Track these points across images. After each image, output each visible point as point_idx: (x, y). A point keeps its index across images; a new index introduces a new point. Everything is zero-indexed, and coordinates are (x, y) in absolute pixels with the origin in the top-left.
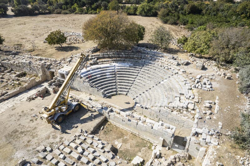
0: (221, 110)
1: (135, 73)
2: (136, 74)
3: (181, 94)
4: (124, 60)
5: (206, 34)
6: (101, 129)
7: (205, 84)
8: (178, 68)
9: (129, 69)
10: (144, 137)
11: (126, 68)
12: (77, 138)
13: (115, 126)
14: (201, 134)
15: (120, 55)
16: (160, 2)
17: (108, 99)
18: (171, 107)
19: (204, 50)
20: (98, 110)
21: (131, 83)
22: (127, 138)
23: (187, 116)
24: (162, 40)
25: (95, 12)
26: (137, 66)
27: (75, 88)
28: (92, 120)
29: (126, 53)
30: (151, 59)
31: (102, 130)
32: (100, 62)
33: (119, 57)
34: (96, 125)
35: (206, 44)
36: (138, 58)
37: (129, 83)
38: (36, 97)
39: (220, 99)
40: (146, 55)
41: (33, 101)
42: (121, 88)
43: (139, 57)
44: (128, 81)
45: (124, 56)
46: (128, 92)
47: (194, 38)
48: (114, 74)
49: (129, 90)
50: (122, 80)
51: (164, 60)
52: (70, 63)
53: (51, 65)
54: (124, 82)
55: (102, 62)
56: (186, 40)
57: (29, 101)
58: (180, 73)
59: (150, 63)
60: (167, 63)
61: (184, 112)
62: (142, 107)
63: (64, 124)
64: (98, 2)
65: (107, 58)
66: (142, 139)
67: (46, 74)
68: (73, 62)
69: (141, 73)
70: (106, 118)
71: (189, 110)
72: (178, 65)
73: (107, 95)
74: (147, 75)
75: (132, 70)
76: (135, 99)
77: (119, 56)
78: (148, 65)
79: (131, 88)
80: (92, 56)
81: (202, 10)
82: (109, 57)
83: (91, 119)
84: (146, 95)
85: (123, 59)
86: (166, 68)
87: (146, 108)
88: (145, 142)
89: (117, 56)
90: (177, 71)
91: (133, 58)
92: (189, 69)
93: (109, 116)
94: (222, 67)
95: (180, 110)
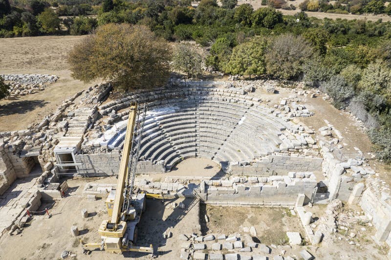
0: (343, 134)
1: (191, 119)
2: (193, 121)
3: (282, 130)
4: (161, 104)
6: (207, 220)
7: (297, 109)
8: (248, 97)
9: (178, 116)
10: (273, 204)
11: (171, 115)
12: (191, 251)
13: (221, 208)
14: (350, 168)
15: (150, 97)
16: (126, 9)
17: (173, 172)
18: (284, 150)
21: (193, 136)
22: (252, 217)
23: (311, 154)
25: (10, 32)
26: (186, 108)
27: (99, 174)
28: (185, 214)
29: (157, 92)
30: (201, 93)
31: (209, 221)
32: (123, 116)
33: (148, 101)
34: (198, 217)
36: (179, 96)
37: (189, 137)
38: (29, 220)
39: (331, 122)
40: (190, 89)
41: (26, 230)
42: (182, 148)
43: (181, 93)
44: (187, 135)
45: (156, 96)
46: (196, 150)
48: (158, 128)
49: (197, 148)
50: (175, 135)
51: (221, 90)
52: (67, 130)
53: (23, 144)
54: (182, 138)
55: (127, 114)
57: (19, 233)
58: (256, 103)
59: (204, 99)
60: (229, 94)
61: (303, 151)
63: (143, 240)
66: (271, 208)
67: (13, 166)
68: (73, 127)
69: (199, 116)
70: (201, 200)
71: (310, 145)
72: (245, 93)
73: (168, 165)
74: (210, 117)
75: (183, 115)
76: (214, 157)
77: (147, 99)
78: (203, 103)
79: (198, 143)
80: (104, 108)
81: (192, 18)
83: (180, 212)
84: (227, 146)
85: (156, 102)
86: (232, 101)
87: (247, 164)
88: (278, 210)
89: (145, 99)
90: (251, 103)
91: (171, 97)
92: (262, 96)
93: (207, 195)
94: (286, 86)
95: (298, 149)
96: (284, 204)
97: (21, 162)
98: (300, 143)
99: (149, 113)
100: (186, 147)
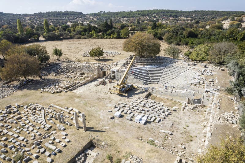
0: (219, 82)
1: (161, 71)
2: (162, 72)
3: (194, 78)
4: (152, 64)
5: (205, 47)
7: (208, 73)
8: (189, 66)
9: (157, 69)
11: (154, 68)
12: (138, 99)
13: (156, 97)
14: (210, 91)
15: (149, 61)
16: (162, 29)
17: (146, 85)
18: (190, 84)
19: (205, 57)
21: (159, 77)
23: (200, 87)
24: (174, 53)
25: (110, 37)
26: (161, 67)
30: (170, 63)
31: (149, 98)
33: (148, 62)
35: (206, 53)
36: (161, 63)
38: (99, 85)
39: (218, 78)
40: (166, 61)
43: (162, 62)
45: (151, 61)
46: (158, 81)
47: (197, 50)
48: (146, 71)
50: (153, 75)
51: (179, 63)
52: (116, 65)
53: (103, 67)
54: (155, 77)
55: (137, 65)
56: (190, 53)
58: (191, 69)
59: (170, 65)
60: (181, 64)
61: (198, 85)
62: (171, 87)
64: (112, 29)
65: (140, 63)
67: (99, 73)
68: (118, 65)
69: (165, 71)
70: (150, 92)
71: (201, 84)
73: (145, 83)
74: (169, 71)
75: (159, 69)
78: (169, 66)
79: (160, 79)
81: (197, 35)
82: (141, 63)
83: (141, 93)
84: (171, 82)
85: (150, 63)
86: (182, 67)
87: (174, 87)
89: (146, 62)
90: (189, 68)
91: (157, 63)
92: (196, 67)
93: (153, 91)
95: (195, 85)
96: (180, 101)
97: (101, 72)
98: (196, 82)
99: (146, 66)
100: (155, 80)
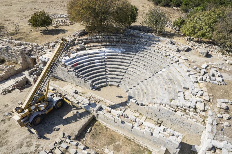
1: (128, 60)
2: (129, 62)
3: (185, 88)
4: (116, 45)
6: (88, 131)
7: (213, 75)
8: (178, 54)
9: (121, 56)
10: (141, 143)
11: (117, 54)
12: (58, 146)
13: (105, 127)
14: (221, 149)
15: (111, 39)
17: (97, 91)
18: (174, 105)
19: (207, 34)
20: (84, 107)
21: (123, 72)
22: (119, 144)
24: (157, 21)
26: (130, 52)
27: (59, 78)
28: (77, 121)
29: (117, 37)
30: (146, 44)
31: (89, 132)
32: (87, 47)
34: (82, 127)
36: (131, 42)
37: (120, 72)
38: (12, 90)
40: (141, 39)
41: (8, 94)
42: (112, 78)
43: (133, 41)
44: (119, 70)
45: (115, 40)
46: (120, 82)
48: (104, 61)
49: (122, 81)
50: (113, 68)
51: (162, 45)
52: (53, 48)
53: (32, 50)
54: (116, 71)
55: (90, 47)
56: (183, 22)
57: (4, 94)
58: (181, 61)
59: (145, 49)
60: (165, 49)
61: (190, 113)
62: (137, 104)
63: (44, 125)
65: (96, 42)
66: (138, 145)
67: (27, 61)
69: (134, 60)
70: (94, 116)
71: (198, 111)
72: (178, 51)
73: (96, 86)
74: (142, 62)
75: (125, 56)
76: (128, 91)
77: (109, 40)
78: (143, 51)
79: (124, 77)
80: (79, 40)
82: (98, 42)
83: (75, 118)
84: (141, 87)
85: (114, 44)
86: (164, 54)
87: (142, 105)
88: (142, 149)
89: (107, 40)
90: (177, 59)
91: (125, 42)
92: (191, 56)
94: (227, 53)
95: (185, 110)
99: (104, 49)
100: (115, 78)
